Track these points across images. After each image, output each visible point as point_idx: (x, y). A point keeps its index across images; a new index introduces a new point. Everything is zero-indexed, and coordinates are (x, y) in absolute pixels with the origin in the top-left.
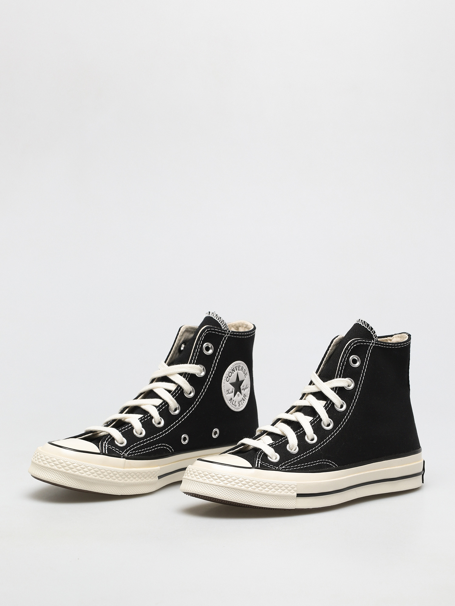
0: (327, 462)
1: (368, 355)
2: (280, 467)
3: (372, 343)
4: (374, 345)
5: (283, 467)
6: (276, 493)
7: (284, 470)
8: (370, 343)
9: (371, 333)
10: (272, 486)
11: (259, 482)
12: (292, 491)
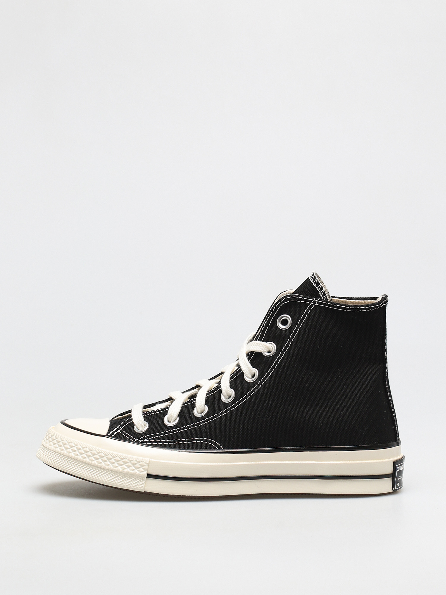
0: (209, 441)
1: (305, 316)
2: (141, 439)
3: (314, 302)
4: (316, 304)
5: (145, 440)
6: (120, 468)
7: (146, 444)
8: (311, 301)
9: (317, 289)
10: (123, 461)
11: (99, 453)
12: (141, 469)
